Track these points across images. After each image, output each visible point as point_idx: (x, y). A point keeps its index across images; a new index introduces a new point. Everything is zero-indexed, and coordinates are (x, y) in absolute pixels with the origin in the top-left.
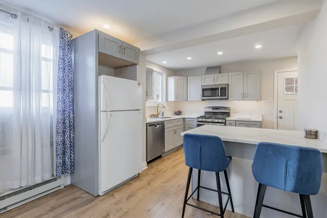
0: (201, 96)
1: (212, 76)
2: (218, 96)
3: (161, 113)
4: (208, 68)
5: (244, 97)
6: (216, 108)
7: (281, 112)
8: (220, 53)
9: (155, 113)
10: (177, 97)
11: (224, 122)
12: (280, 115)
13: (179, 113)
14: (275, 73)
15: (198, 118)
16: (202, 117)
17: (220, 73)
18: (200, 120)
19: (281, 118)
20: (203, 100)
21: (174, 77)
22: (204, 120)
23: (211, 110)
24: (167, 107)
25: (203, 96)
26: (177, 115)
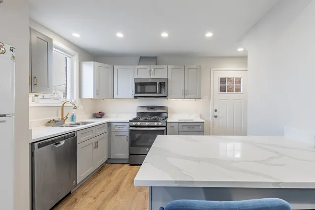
0: (134, 92)
1: (148, 67)
2: (156, 93)
3: (70, 116)
4: (141, 57)
5: (185, 95)
6: (152, 108)
7: (216, 111)
8: (165, 35)
9: (58, 117)
10: (97, 92)
11: (165, 125)
12: (215, 114)
13: (100, 115)
14: (211, 71)
15: (130, 121)
16: (135, 120)
17: (156, 65)
18: (134, 124)
19: (216, 117)
20: (135, 97)
21: (92, 63)
22: (138, 124)
23: (145, 110)
24: (80, 107)
25: (136, 92)
26: (97, 118)
